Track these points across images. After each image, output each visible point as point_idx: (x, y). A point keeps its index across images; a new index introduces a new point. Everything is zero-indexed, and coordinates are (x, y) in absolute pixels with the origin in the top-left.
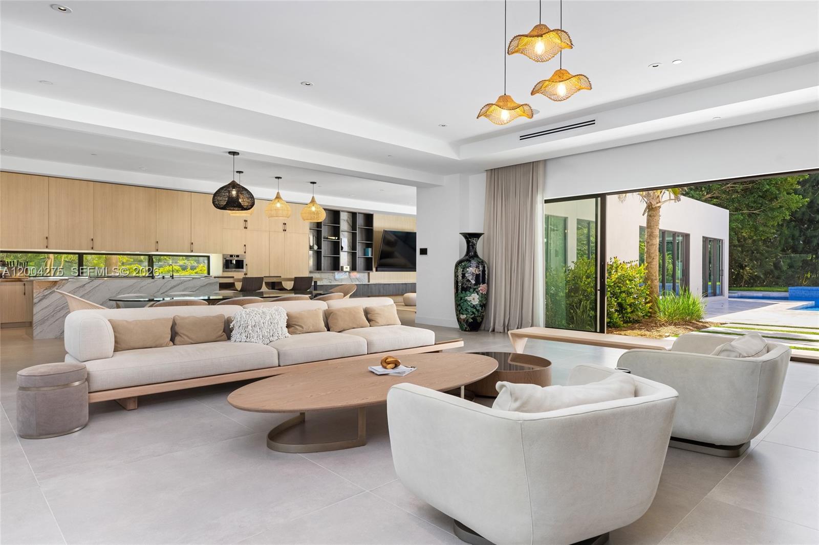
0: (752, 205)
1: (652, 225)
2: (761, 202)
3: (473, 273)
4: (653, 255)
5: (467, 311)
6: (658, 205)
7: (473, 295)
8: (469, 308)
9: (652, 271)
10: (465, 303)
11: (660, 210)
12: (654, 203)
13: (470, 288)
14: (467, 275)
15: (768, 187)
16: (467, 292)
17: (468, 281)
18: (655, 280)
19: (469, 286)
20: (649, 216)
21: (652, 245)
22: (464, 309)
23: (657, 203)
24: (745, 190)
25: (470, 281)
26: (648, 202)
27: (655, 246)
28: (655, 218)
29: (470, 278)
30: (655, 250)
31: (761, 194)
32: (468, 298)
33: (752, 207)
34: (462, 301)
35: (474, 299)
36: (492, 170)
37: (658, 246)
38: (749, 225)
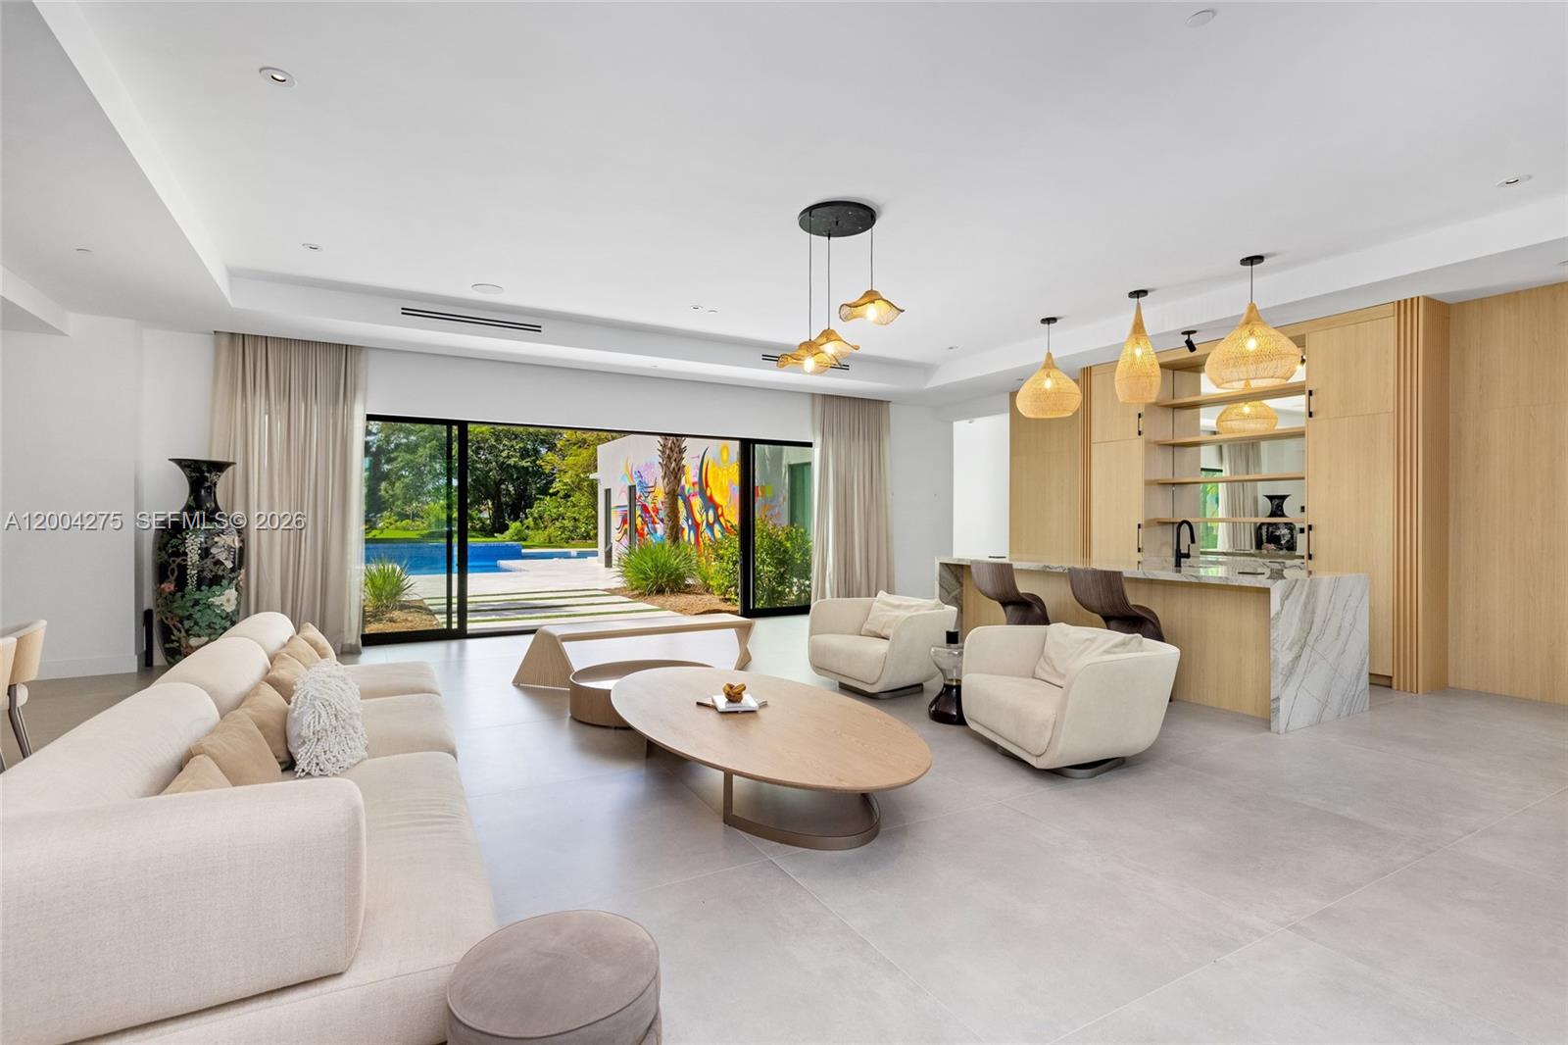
3: (228, 546)
5: (211, 628)
7: (227, 591)
8: (218, 620)
10: (209, 612)
13: (223, 577)
14: (213, 551)
16: (215, 588)
17: (218, 563)
19: (220, 573)
22: (203, 625)
25: (222, 564)
29: (222, 557)
32: (216, 600)
34: (197, 608)
35: (228, 601)
36: (233, 334)
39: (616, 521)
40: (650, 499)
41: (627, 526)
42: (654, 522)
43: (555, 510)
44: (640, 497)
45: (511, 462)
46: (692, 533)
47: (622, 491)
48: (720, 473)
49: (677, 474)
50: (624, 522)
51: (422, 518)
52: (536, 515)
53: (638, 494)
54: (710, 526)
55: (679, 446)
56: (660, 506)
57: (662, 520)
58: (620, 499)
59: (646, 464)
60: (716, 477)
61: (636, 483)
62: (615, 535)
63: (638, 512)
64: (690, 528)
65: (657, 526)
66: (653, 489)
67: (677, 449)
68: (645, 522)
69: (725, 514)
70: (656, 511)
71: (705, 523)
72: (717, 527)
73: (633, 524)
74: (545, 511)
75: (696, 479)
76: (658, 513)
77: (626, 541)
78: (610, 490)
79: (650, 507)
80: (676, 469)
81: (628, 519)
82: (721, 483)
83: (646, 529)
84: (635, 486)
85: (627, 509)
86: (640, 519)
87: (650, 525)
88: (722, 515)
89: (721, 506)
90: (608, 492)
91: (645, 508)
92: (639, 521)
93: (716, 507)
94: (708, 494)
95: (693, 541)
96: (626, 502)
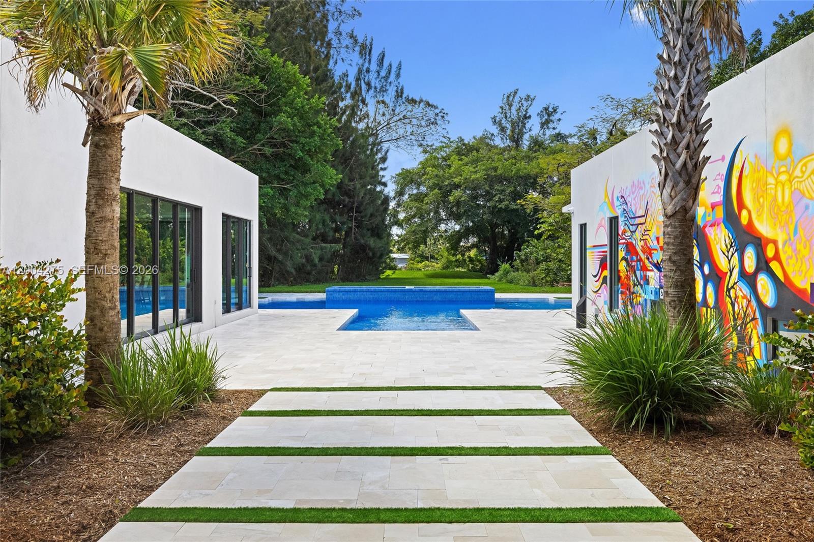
0: (284, 176)
1: (102, 168)
2: (292, 173)
4: (104, 247)
6: (117, 120)
9: (101, 286)
11: (123, 134)
12: (106, 112)
15: (301, 154)
18: (111, 308)
20: (96, 146)
21: (103, 219)
23: (114, 115)
24: (276, 156)
26: (92, 109)
27: (108, 224)
28: (109, 152)
30: (111, 234)
31: (293, 163)
33: (283, 180)
37: (117, 225)
38: (280, 203)
39: (593, 266)
40: (638, 235)
41: (606, 273)
42: (644, 269)
43: (541, 253)
44: (624, 232)
45: (502, 206)
46: (710, 289)
47: (600, 226)
48: (771, 180)
49: (690, 177)
50: (603, 266)
51: (437, 259)
52: (523, 257)
53: (621, 227)
54: (750, 279)
55: (696, 119)
56: (653, 244)
57: (657, 266)
58: (599, 237)
59: (633, 185)
60: (761, 188)
61: (619, 212)
62: (592, 284)
63: (622, 254)
64: (706, 279)
65: (649, 273)
66: (642, 220)
67: (690, 126)
68: (631, 268)
69: (783, 257)
70: (649, 251)
71: (736, 272)
72: (763, 281)
73: (614, 270)
74: (531, 253)
75: (719, 198)
76: (651, 254)
77: (605, 293)
78: (585, 224)
79: (639, 246)
80: (690, 166)
81: (609, 262)
82: (775, 199)
83: (633, 278)
84: (617, 218)
85: (607, 249)
86: (624, 263)
87: (638, 273)
88: (777, 257)
89: (775, 242)
90: (583, 227)
91: (630, 248)
92: (622, 266)
93: (760, 243)
94: (744, 219)
95: (711, 301)
96: (605, 240)
